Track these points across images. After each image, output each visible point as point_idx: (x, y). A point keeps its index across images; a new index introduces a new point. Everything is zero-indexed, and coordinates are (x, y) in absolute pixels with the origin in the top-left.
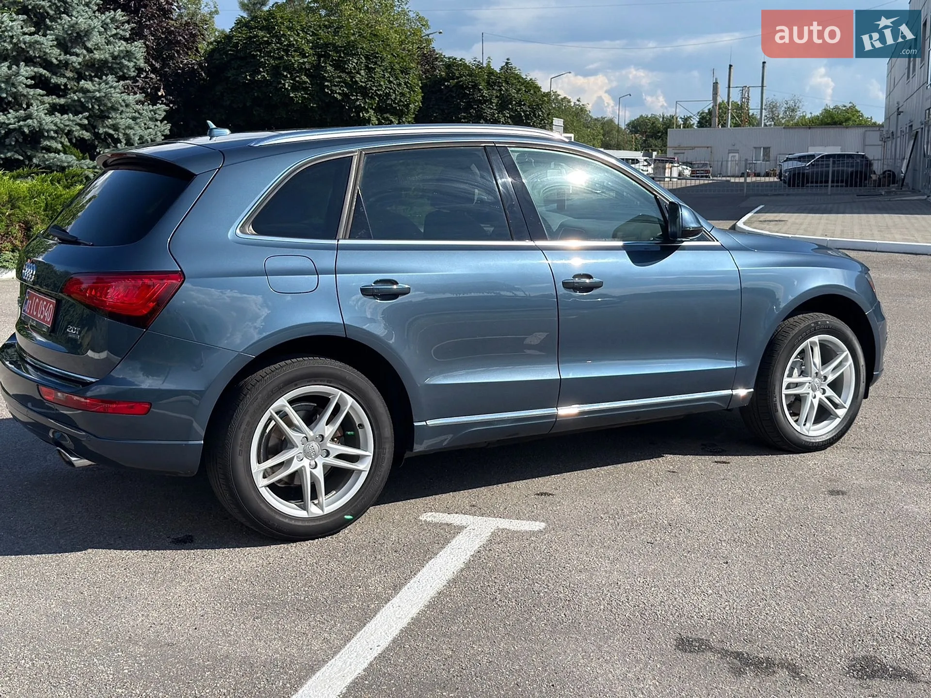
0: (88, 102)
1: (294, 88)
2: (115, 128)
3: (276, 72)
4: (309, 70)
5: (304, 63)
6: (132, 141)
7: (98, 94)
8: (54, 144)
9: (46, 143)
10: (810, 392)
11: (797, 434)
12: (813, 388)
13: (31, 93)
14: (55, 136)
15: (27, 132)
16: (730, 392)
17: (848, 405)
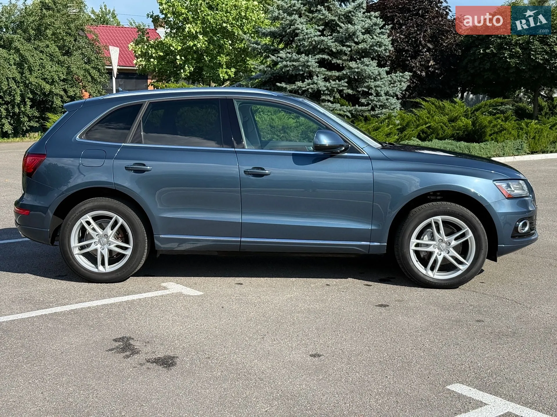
0: (352, 75)
1: (511, 56)
2: (369, 88)
3: (500, 47)
4: (522, 44)
5: (519, 40)
6: (380, 95)
7: (356, 70)
8: (328, 98)
9: (323, 97)
10: (436, 251)
11: (422, 275)
12: (439, 249)
13: (318, 70)
14: (329, 93)
15: (311, 91)
16: (368, 243)
17: (470, 264)
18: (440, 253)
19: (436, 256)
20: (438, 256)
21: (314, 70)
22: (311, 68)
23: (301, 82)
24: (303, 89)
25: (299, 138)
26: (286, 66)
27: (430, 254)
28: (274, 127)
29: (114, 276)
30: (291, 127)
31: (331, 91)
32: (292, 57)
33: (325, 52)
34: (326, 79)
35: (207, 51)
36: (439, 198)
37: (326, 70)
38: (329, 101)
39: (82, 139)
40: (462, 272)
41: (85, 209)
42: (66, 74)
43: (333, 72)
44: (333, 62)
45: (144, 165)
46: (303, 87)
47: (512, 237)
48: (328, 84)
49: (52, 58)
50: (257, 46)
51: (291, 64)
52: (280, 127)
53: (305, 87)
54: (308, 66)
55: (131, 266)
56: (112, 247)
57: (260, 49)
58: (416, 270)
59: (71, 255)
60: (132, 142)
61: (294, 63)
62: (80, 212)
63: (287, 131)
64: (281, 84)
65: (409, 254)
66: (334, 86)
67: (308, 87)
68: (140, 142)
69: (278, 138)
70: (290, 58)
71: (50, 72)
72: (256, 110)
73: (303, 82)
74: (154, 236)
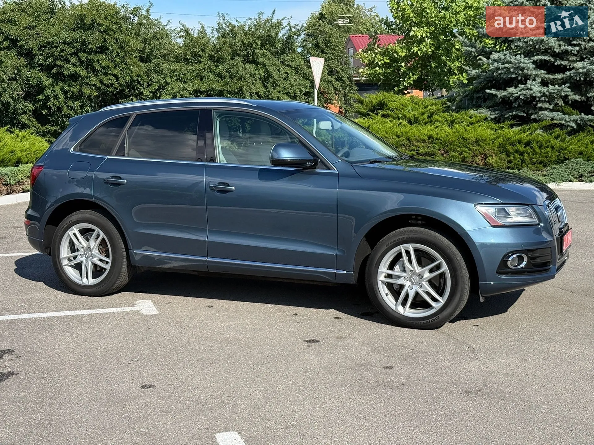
0: (577, 76)
8: (547, 105)
9: (540, 105)
10: (408, 284)
11: (391, 311)
12: (411, 281)
13: (534, 73)
14: (547, 100)
15: (523, 98)
16: (335, 271)
17: (445, 301)
18: (411, 286)
19: (407, 290)
20: (409, 290)
21: (529, 73)
22: (525, 71)
23: (513, 87)
24: (515, 95)
25: (495, 151)
26: (498, 69)
27: (402, 287)
28: (466, 140)
29: (94, 289)
30: (486, 139)
31: (550, 98)
32: (505, 58)
33: (548, 53)
34: (544, 83)
35: (434, 56)
36: (420, 222)
37: (546, 72)
38: (546, 109)
39: (76, 151)
40: (436, 310)
41: (71, 221)
42: (310, 87)
43: (556, 74)
44: (556, 64)
45: (120, 178)
46: (515, 94)
47: (497, 272)
48: (545, 89)
49: (297, 71)
50: (470, 49)
51: (503, 66)
52: (474, 140)
53: (517, 93)
54: (522, 69)
55: (110, 280)
56: (96, 261)
57: (474, 53)
58: (384, 304)
59: (60, 266)
60: (116, 155)
61: (507, 65)
62: (67, 224)
63: (481, 143)
64: (491, 90)
65: (376, 286)
66: (553, 91)
67: (519, 93)
68: (123, 156)
69: (470, 152)
70: (503, 59)
71: (292, 86)
72: (453, 120)
73: (516, 87)
74: (129, 251)
